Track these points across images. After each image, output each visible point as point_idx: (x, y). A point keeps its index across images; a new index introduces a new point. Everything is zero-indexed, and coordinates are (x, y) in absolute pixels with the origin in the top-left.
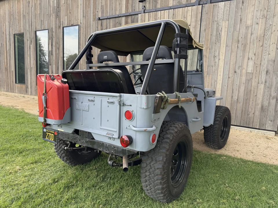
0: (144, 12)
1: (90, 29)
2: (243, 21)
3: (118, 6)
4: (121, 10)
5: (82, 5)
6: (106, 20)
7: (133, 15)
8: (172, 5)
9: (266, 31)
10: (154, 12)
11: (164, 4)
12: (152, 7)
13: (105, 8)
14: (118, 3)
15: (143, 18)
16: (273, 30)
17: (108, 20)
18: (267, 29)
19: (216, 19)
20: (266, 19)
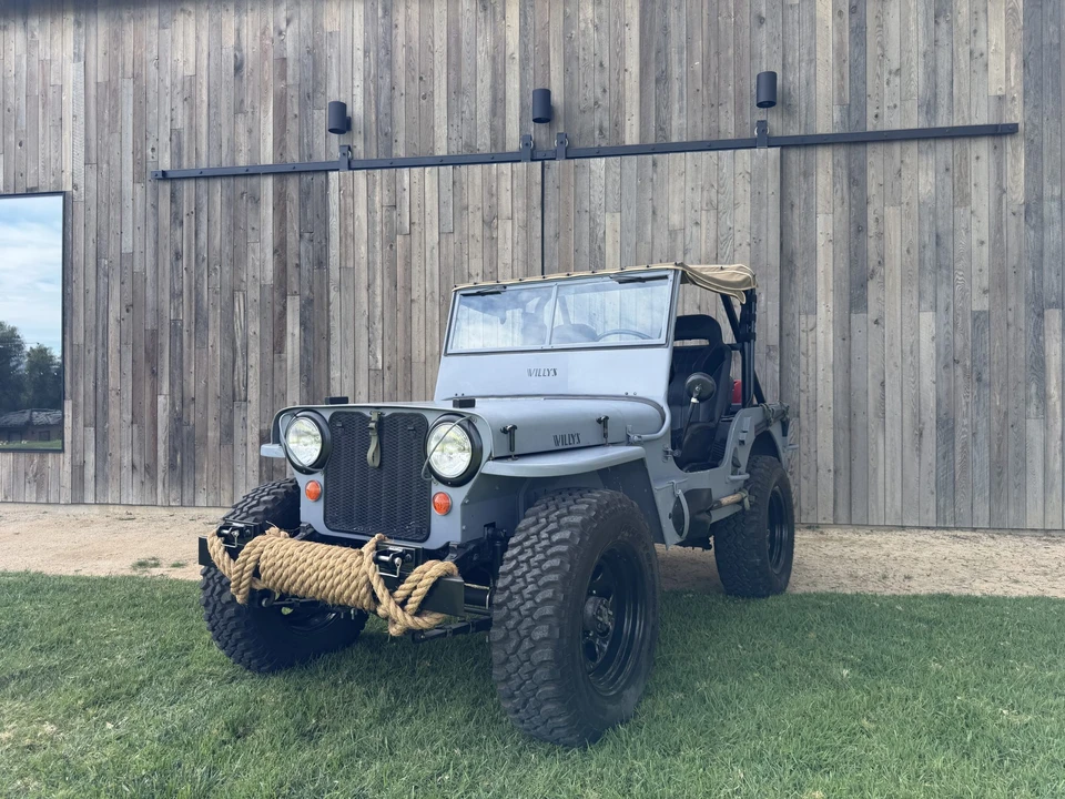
0: (350, 169)
1: (118, 210)
2: (658, 213)
3: (243, 139)
4: (255, 150)
5: (83, 120)
6: (192, 183)
7: (307, 172)
8: (445, 153)
9: (720, 246)
10: (385, 171)
11: (418, 145)
12: (375, 152)
13: (190, 139)
14: (241, 128)
15: (345, 184)
16: (737, 243)
17: (202, 183)
18: (722, 239)
19: (586, 204)
20: (718, 213)
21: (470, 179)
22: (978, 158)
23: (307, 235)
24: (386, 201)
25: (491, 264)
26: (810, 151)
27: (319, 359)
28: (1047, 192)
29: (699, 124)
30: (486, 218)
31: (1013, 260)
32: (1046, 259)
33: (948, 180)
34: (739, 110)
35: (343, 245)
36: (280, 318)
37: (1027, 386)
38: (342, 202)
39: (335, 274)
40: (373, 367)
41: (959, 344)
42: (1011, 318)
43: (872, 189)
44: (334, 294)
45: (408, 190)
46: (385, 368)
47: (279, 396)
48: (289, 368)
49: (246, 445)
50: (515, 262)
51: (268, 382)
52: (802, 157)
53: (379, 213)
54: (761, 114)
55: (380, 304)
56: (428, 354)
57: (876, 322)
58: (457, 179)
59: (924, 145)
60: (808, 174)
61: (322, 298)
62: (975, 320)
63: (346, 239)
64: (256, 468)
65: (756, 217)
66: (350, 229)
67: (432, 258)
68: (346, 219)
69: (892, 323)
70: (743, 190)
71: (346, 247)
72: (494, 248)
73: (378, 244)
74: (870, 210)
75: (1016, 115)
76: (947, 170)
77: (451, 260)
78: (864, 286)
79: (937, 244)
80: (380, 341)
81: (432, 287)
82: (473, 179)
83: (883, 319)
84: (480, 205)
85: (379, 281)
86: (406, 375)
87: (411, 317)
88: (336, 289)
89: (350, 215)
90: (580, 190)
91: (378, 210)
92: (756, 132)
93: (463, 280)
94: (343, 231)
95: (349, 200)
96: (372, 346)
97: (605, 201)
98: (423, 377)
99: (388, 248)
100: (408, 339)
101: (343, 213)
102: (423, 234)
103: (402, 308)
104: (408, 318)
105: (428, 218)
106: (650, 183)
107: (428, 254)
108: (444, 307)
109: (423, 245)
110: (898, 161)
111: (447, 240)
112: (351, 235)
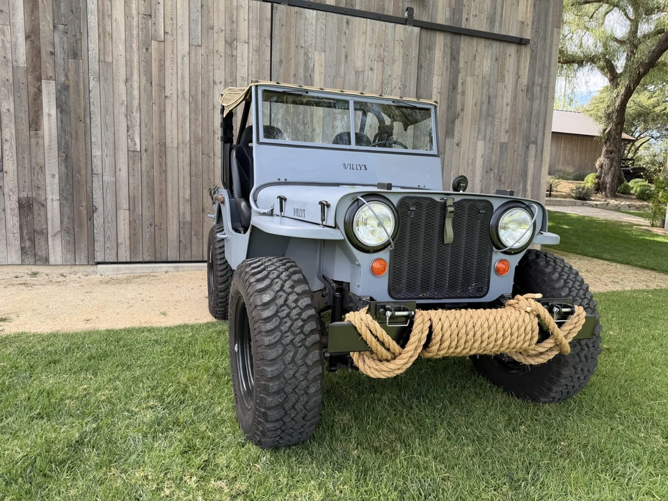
2: (349, 57)
9: (384, 87)
16: (394, 86)
18: (385, 82)
19: (302, 42)
20: (384, 64)
21: (215, 5)
22: (510, 55)
23: (61, 27)
24: (142, 9)
25: (231, 76)
26: (432, 33)
27: (77, 139)
28: (536, 82)
30: (228, 39)
31: (520, 116)
32: (533, 117)
33: (496, 65)
35: (102, 42)
36: (35, 100)
37: (519, 186)
38: (100, 3)
39: (94, 66)
40: (131, 149)
41: (493, 160)
42: (516, 147)
43: (461, 65)
44: (92, 84)
45: (162, 3)
46: (143, 151)
47: (37, 168)
48: (46, 144)
49: (4, 210)
50: (250, 76)
51: (26, 156)
52: (428, 37)
53: (136, 19)
54: (409, 3)
55: (137, 97)
56: (180, 142)
57: (458, 145)
58: (204, 3)
59: (488, 42)
60: (431, 48)
61: (77, 85)
62: (501, 148)
63: (104, 36)
64: (17, 230)
65: (405, 71)
66: (108, 29)
67: (182, 63)
68: (103, 19)
69: (464, 146)
70: (398, 52)
71: (104, 43)
72: (234, 64)
73: (135, 46)
74: (460, 76)
75: (527, 35)
76: (496, 59)
77: (199, 68)
78: (453, 122)
79: (489, 102)
80: (138, 128)
81: (183, 87)
82: (218, 5)
83: (461, 143)
84: (223, 28)
85: (136, 77)
86: (160, 157)
87: (165, 111)
88: (95, 79)
89: (109, 16)
90: (298, 31)
91: (135, 16)
92: (406, 14)
93: (209, 85)
94: (101, 29)
95: (107, 3)
96: (130, 131)
97: (315, 43)
98: (176, 160)
99: (144, 50)
100: (162, 128)
101: (101, 13)
102: (175, 43)
103: (157, 102)
104: (162, 110)
105: (179, 31)
106: (343, 36)
107: (179, 60)
108: (193, 105)
109: (175, 52)
110: (475, 49)
111: (196, 52)
112: (109, 34)
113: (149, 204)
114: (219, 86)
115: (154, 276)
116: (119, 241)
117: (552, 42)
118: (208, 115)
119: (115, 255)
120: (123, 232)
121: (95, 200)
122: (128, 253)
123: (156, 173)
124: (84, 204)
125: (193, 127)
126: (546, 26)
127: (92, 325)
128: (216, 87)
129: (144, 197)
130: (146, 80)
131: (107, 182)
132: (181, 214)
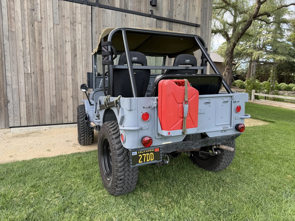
21: (65, 6)
22: (193, 31)
24: (30, 7)
25: (74, 38)
26: (161, 21)
29: (136, 6)
30: (72, 22)
34: (146, 5)
35: (10, 21)
38: (8, 3)
39: (6, 33)
40: (26, 73)
44: (5, 41)
45: (39, 4)
46: (32, 73)
50: (82, 39)
52: (160, 23)
54: (151, 8)
55: (28, 48)
56: (50, 69)
58: (60, 5)
63: (11, 19)
66: (13, 15)
67: (50, 32)
68: (10, 11)
71: (11, 22)
72: (75, 33)
73: (26, 24)
75: (199, 23)
77: (58, 35)
80: (29, 62)
81: (51, 43)
82: (66, 6)
84: (69, 17)
85: (27, 38)
86: (41, 76)
87: (42, 54)
88: (7, 39)
89: (13, 9)
90: (104, 19)
91: (26, 10)
92: (150, 13)
93: (63, 43)
94: (9, 15)
95: (12, 3)
96: (25, 64)
97: (112, 24)
98: (48, 77)
99: (31, 26)
100: (41, 62)
101: (9, 8)
102: (46, 23)
103: (38, 50)
104: (41, 54)
105: (48, 17)
106: (124, 21)
107: (49, 31)
108: (56, 52)
109: (46, 27)
110: (179, 28)
111: (57, 27)
112: (13, 18)
113: (36, 98)
114: (68, 43)
115: (40, 132)
116: (21, 116)
117: (209, 26)
118: (63, 56)
119: (19, 123)
120: (23, 112)
121: (8, 97)
122: (26, 122)
123: (39, 83)
124: (2, 99)
125: (56, 62)
126: (206, 19)
127: (14, 159)
128: (66, 43)
129: (33, 95)
130: (33, 40)
131: (14, 88)
132: (51, 102)
